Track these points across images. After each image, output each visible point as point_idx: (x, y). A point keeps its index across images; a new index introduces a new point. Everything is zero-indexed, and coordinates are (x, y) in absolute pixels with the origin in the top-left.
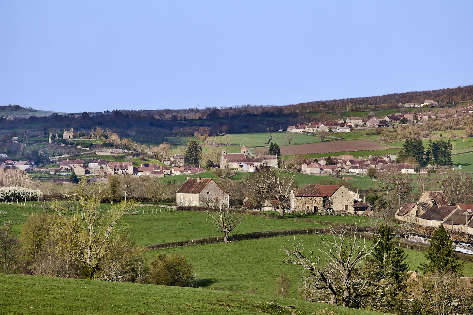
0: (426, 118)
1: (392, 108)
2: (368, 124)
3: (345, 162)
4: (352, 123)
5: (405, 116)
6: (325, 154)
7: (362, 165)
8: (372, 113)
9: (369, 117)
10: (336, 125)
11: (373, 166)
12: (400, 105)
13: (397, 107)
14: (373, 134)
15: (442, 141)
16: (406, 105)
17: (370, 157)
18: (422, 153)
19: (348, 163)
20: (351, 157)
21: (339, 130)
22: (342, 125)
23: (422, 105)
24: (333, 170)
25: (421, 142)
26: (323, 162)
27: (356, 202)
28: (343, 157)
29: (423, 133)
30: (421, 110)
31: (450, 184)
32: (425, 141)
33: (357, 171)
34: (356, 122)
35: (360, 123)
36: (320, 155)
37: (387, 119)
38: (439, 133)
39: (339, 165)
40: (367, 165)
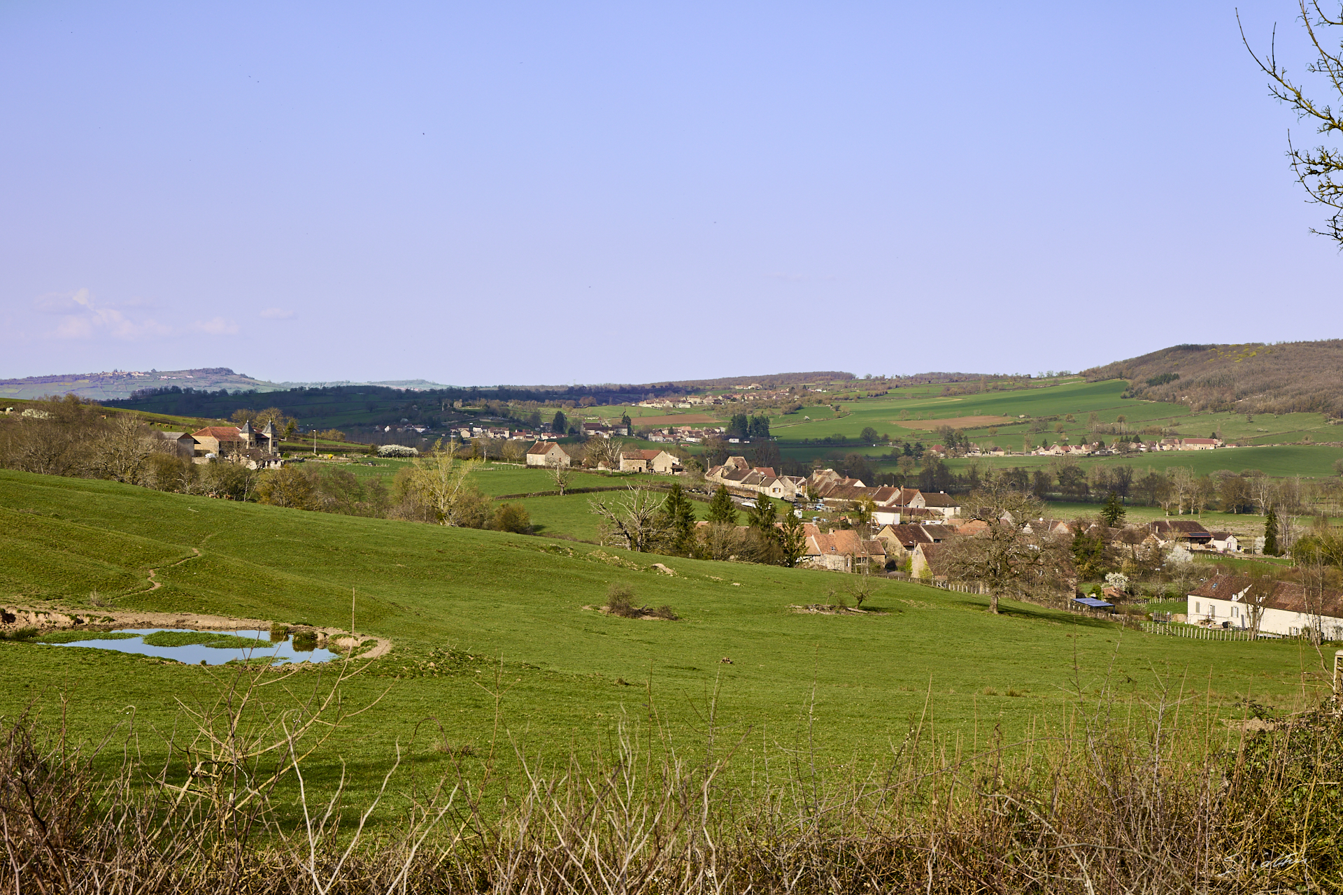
0: (752, 398)
1: (725, 389)
2: (705, 401)
3: (684, 432)
4: (692, 400)
5: (735, 396)
6: (668, 425)
7: (698, 435)
8: (709, 393)
9: (706, 396)
10: (679, 401)
11: (707, 436)
12: (732, 387)
13: (729, 388)
14: (708, 410)
15: (761, 417)
16: (737, 387)
17: (704, 428)
18: (746, 426)
19: (687, 433)
20: (689, 428)
21: (681, 405)
22: (684, 402)
23: (750, 387)
24: (674, 438)
25: (745, 417)
26: (666, 432)
27: (673, 464)
28: (683, 428)
29: (748, 410)
30: (748, 391)
31: (762, 452)
32: (749, 416)
33: (693, 440)
34: (696, 399)
35: (698, 400)
36: (664, 426)
37: (720, 398)
38: (761, 410)
39: (679, 434)
40: (702, 435)
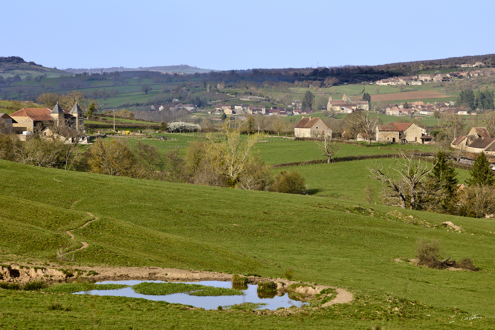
0: (477, 75)
1: (452, 67)
2: (434, 79)
3: (417, 106)
4: (423, 78)
5: (461, 74)
6: (403, 101)
7: (430, 108)
8: (437, 71)
9: (436, 74)
10: (412, 80)
11: (438, 110)
12: (458, 65)
13: (456, 67)
14: (438, 86)
15: (487, 91)
16: (463, 66)
17: (436, 103)
18: (473, 100)
19: (420, 107)
20: (421, 103)
21: (414, 83)
22: (416, 80)
23: (474, 66)
24: (409, 112)
25: (472, 92)
26: (401, 107)
27: (423, 135)
28: (416, 103)
29: (474, 86)
30: (473, 69)
31: (492, 122)
32: (475, 91)
33: (426, 113)
34: (426, 78)
35: (429, 78)
36: (399, 101)
37: (448, 75)
38: (486, 86)
39: (413, 109)
40: (433, 109)
